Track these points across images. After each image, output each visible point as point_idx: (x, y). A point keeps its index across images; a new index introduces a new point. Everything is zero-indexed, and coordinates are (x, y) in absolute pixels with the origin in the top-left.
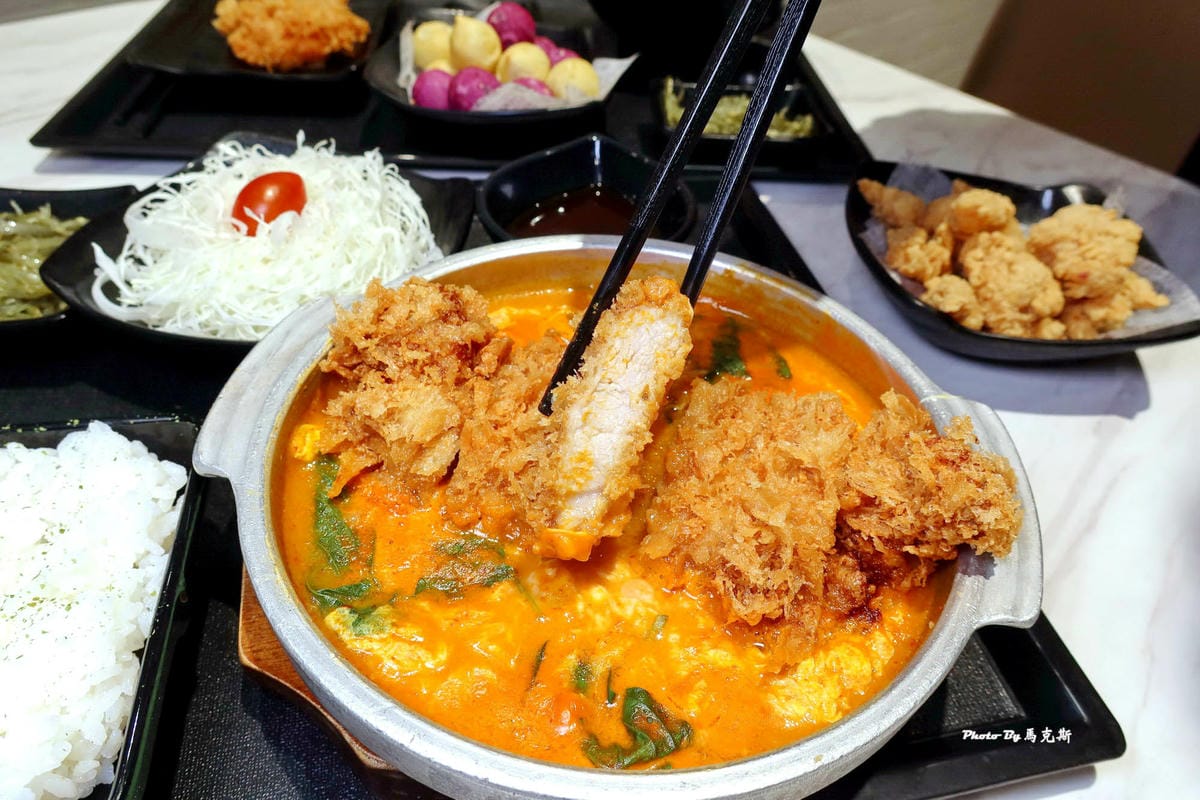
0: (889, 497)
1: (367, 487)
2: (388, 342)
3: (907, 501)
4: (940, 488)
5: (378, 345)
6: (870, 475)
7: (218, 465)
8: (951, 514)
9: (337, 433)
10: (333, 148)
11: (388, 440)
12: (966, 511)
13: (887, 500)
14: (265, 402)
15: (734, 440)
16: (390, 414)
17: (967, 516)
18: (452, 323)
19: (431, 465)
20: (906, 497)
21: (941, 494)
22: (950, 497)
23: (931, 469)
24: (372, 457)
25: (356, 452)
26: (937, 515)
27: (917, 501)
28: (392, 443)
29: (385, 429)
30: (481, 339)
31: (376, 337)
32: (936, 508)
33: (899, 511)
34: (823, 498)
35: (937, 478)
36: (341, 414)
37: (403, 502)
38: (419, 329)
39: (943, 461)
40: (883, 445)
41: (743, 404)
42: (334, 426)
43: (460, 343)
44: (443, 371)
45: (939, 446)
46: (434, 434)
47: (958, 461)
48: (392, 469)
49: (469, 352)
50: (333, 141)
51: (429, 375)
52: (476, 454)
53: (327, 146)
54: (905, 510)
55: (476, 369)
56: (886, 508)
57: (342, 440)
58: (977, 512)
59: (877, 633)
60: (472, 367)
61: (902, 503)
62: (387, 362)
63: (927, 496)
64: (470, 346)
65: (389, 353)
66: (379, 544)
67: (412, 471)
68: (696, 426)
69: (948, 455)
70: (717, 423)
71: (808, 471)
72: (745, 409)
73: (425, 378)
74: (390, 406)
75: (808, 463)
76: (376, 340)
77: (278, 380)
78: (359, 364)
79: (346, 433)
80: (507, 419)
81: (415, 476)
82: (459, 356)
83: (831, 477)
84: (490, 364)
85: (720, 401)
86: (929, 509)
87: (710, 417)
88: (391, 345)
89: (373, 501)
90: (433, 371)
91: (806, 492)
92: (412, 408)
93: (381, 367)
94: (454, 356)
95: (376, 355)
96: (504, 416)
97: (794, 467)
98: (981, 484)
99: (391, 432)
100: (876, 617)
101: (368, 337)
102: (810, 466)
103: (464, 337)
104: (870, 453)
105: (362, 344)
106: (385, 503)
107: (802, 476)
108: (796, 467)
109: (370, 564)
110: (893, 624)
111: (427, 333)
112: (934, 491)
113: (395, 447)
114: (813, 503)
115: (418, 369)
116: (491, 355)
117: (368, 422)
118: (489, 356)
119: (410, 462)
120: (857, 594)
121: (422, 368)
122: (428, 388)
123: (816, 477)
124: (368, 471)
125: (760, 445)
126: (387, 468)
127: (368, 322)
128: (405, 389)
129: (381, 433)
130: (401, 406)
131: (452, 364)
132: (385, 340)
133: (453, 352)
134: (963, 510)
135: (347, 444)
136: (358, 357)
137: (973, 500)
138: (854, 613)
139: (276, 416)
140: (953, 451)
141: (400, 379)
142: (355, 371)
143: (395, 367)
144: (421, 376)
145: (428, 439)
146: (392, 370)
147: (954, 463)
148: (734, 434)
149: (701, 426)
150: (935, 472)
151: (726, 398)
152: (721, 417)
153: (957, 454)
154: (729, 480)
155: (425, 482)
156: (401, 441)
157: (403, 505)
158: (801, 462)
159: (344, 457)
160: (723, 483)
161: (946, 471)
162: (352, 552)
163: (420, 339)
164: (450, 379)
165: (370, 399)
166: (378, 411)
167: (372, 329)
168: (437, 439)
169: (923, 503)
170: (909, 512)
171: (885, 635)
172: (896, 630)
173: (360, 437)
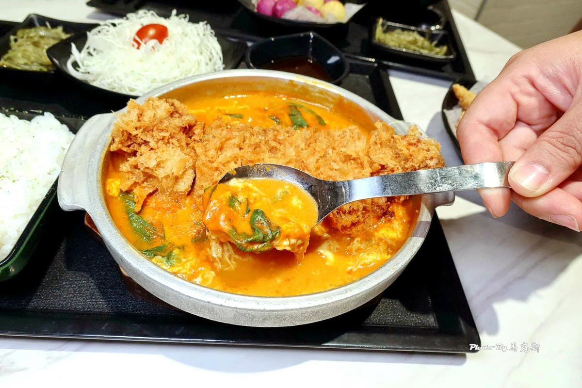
0: (391, 163)
1: (152, 203)
2: (147, 130)
3: (398, 164)
4: (411, 155)
5: (142, 132)
6: (381, 156)
7: (76, 203)
8: (418, 165)
9: (129, 180)
10: (187, 19)
11: (160, 177)
12: (424, 163)
13: (390, 165)
14: (88, 170)
15: (319, 152)
16: (158, 165)
17: (424, 164)
18: (176, 117)
19: (183, 186)
20: (397, 162)
21: (412, 157)
22: (417, 158)
23: (407, 149)
24: (151, 188)
25: (142, 187)
26: (412, 166)
27: (402, 163)
28: (162, 178)
29: (156, 172)
30: (193, 123)
31: (141, 128)
32: (411, 164)
33: (396, 169)
34: (363, 169)
35: (409, 152)
36: (129, 170)
37: (173, 207)
38: (161, 122)
39: (411, 144)
40: (381, 144)
41: (319, 136)
42: (127, 176)
43: (183, 126)
44: (178, 140)
45: (407, 139)
46: (183, 171)
47: (416, 143)
48: (163, 192)
49: (188, 130)
50: (188, 16)
51: (173, 144)
52: (205, 176)
53: (185, 17)
54: (398, 168)
55: (193, 138)
56: (390, 168)
57: (133, 183)
58: (428, 162)
59: (395, 221)
60: (190, 138)
61: (396, 165)
62: (149, 140)
63: (406, 160)
64: (188, 127)
65: (148, 135)
66: (166, 228)
67: (175, 190)
68: (300, 149)
69: (412, 141)
70: (309, 146)
71: (354, 159)
72: (320, 138)
73: (171, 144)
74: (158, 160)
75: (354, 156)
76: (141, 130)
77: (90, 158)
78: (132, 144)
79: (134, 179)
80: (214, 159)
81: (177, 192)
82: (183, 132)
83: (365, 160)
84: (199, 135)
85: (308, 137)
86: (408, 165)
87: (306, 145)
88: (148, 131)
89: (157, 208)
90: (174, 141)
91: (356, 168)
92: (169, 160)
93: (146, 143)
94: (181, 133)
95: (142, 136)
96: (212, 158)
97: (348, 158)
98: (428, 150)
99: (161, 173)
100: (392, 214)
101: (136, 129)
102: (355, 157)
103: (184, 123)
104: (377, 148)
105: (134, 133)
106: (163, 209)
107: (352, 162)
108: (348, 159)
109: (164, 238)
110: (399, 216)
111: (166, 123)
112: (409, 157)
113: (164, 180)
114: (360, 172)
115: (166, 141)
116: (199, 130)
117: (147, 171)
118: (197, 131)
119: (173, 186)
120: (384, 207)
121: (168, 140)
122: (174, 149)
123: (359, 161)
124: (150, 195)
125: (330, 151)
126: (161, 192)
127: (136, 121)
128: (163, 151)
129: (155, 175)
130: (164, 159)
131: (182, 136)
132: (145, 130)
133: (180, 131)
134: (422, 162)
135: (136, 184)
136: (131, 141)
137: (426, 157)
138: (384, 214)
139: (97, 175)
140: (413, 139)
141: (158, 148)
142: (131, 148)
143: (154, 142)
144: (168, 145)
145: (181, 173)
146: (152, 144)
147: (415, 144)
148: (319, 150)
149: (302, 149)
150: (408, 149)
151: (310, 135)
152: (310, 143)
153: (416, 140)
154: (322, 169)
155: (182, 195)
156: (167, 177)
157: (173, 208)
158: (351, 156)
159: (137, 191)
160: (319, 171)
161: (412, 148)
162: (153, 233)
163: (163, 126)
164: (184, 144)
165: (146, 159)
166: (152, 164)
167: (138, 124)
168: (184, 173)
169: (405, 163)
170: (399, 168)
171: (398, 221)
172: (401, 219)
173: (142, 179)
